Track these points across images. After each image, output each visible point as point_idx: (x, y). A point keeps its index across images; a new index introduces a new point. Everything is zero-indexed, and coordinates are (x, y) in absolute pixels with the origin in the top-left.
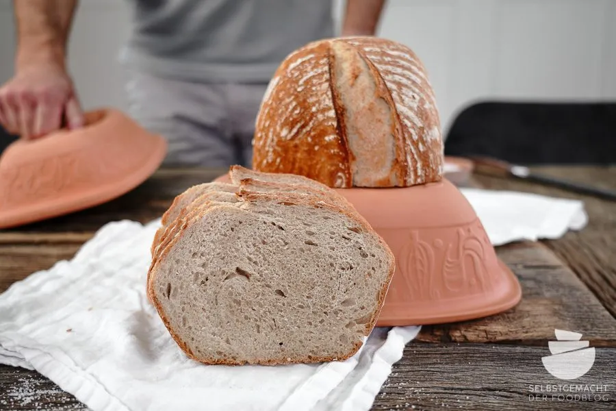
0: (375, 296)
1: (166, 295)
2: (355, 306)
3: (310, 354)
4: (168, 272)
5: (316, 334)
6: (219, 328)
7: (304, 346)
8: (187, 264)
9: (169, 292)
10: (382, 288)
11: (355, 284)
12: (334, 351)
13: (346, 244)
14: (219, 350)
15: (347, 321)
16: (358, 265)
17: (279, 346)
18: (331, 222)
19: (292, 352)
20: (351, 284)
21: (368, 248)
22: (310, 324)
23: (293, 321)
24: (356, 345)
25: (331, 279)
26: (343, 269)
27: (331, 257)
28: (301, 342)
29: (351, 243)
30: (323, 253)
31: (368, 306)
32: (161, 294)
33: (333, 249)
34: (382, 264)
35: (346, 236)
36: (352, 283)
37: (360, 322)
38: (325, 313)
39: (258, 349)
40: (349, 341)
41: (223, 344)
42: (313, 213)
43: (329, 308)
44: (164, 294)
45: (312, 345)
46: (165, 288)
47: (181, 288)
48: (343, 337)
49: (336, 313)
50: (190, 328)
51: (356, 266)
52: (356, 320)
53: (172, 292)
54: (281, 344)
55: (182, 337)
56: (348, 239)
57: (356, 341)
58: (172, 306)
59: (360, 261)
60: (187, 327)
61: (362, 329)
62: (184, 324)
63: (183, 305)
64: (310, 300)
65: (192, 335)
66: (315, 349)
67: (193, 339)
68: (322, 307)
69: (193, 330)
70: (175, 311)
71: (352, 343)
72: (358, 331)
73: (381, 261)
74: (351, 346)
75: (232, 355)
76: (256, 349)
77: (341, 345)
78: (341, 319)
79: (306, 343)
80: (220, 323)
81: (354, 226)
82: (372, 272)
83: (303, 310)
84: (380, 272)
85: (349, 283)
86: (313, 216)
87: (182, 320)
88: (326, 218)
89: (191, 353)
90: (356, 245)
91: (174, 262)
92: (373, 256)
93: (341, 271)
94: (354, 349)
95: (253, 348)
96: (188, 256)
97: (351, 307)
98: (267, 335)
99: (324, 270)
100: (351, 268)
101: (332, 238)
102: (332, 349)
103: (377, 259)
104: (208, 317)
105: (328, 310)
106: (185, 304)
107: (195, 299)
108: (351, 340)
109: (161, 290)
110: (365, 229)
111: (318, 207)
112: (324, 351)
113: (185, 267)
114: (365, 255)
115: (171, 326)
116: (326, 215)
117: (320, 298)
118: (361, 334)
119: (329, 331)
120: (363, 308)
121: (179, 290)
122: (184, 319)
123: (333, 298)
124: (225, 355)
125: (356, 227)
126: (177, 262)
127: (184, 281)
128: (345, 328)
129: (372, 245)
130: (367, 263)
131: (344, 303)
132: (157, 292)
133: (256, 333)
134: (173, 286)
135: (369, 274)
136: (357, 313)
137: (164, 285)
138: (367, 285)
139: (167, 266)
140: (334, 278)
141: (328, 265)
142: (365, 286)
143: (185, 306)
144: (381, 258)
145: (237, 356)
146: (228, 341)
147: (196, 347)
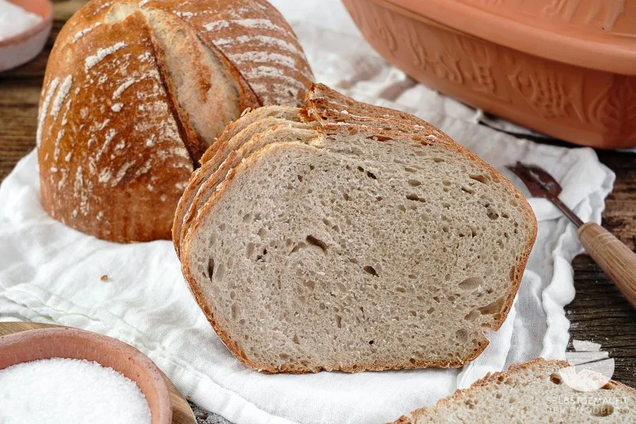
0: (508, 274)
1: (207, 275)
2: (480, 289)
3: (413, 357)
4: (208, 242)
5: (422, 329)
6: (284, 321)
7: (404, 346)
8: (236, 232)
9: (210, 271)
10: (518, 262)
11: (479, 257)
12: (448, 352)
13: (467, 199)
14: (284, 352)
15: (468, 310)
16: (484, 229)
17: (368, 346)
18: (444, 167)
19: (387, 353)
20: (472, 258)
21: (499, 206)
22: (414, 314)
23: (389, 310)
24: (479, 344)
25: (445, 250)
26: (461, 235)
27: (444, 218)
28: (400, 340)
29: (476, 197)
30: (433, 212)
31: (498, 288)
32: (200, 275)
33: (448, 207)
34: (519, 229)
35: (468, 187)
36: (476, 255)
37: (485, 311)
38: (436, 298)
39: (339, 350)
40: (470, 339)
41: (289, 343)
42: (419, 153)
43: (441, 292)
44: (204, 274)
45: (417, 343)
46: (205, 265)
47: (229, 265)
48: (462, 333)
49: (451, 299)
50: (242, 322)
51: (481, 231)
52: (480, 309)
53: (215, 270)
54: (371, 342)
55: (231, 333)
56: (470, 192)
57: (479, 339)
58: (217, 290)
59: (486, 224)
60: (238, 320)
61: (489, 321)
62: (234, 316)
63: (232, 290)
64: (413, 281)
65: (246, 332)
66: (420, 350)
67: (247, 337)
68: (431, 290)
69: (247, 323)
70: (221, 298)
71: (474, 341)
72: (484, 325)
73: (516, 225)
74: (472, 346)
75: (302, 359)
76: (335, 350)
77: (458, 344)
78: (458, 307)
79: (407, 341)
80: (285, 315)
81: (480, 173)
82: (504, 240)
83: (403, 294)
84: (515, 239)
85: (470, 256)
86: (418, 157)
87: (231, 310)
88: (437, 161)
89: (244, 357)
90: (481, 201)
91: (217, 229)
92: (505, 216)
93: (459, 239)
94: (476, 350)
95: (331, 349)
96: (237, 220)
97: (473, 291)
98: (351, 330)
99: (434, 237)
100: (474, 235)
101: (446, 190)
102: (446, 349)
103: (510, 222)
104: (268, 307)
105: (442, 295)
106: (234, 287)
107: (249, 281)
108: (473, 337)
109: (200, 268)
110: (495, 177)
111: (426, 144)
112: (433, 352)
113: (233, 235)
114: (493, 216)
115: (216, 317)
116: (438, 157)
117: (429, 277)
118: (487, 329)
119: (442, 324)
120: (489, 292)
121: (226, 268)
122: (234, 309)
123: (448, 277)
124: (291, 360)
125: (482, 174)
126: (222, 227)
127: (233, 255)
128: (464, 320)
129: (504, 200)
130: (497, 227)
131: (465, 284)
132: (194, 271)
133: (336, 328)
134: (217, 263)
135: (500, 243)
136: (481, 299)
137: (204, 260)
138: (496, 258)
139: (208, 235)
140: (449, 250)
141: (439, 230)
142: (493, 261)
143: (235, 290)
144: (518, 221)
145: (309, 360)
146: (295, 340)
147: (252, 349)
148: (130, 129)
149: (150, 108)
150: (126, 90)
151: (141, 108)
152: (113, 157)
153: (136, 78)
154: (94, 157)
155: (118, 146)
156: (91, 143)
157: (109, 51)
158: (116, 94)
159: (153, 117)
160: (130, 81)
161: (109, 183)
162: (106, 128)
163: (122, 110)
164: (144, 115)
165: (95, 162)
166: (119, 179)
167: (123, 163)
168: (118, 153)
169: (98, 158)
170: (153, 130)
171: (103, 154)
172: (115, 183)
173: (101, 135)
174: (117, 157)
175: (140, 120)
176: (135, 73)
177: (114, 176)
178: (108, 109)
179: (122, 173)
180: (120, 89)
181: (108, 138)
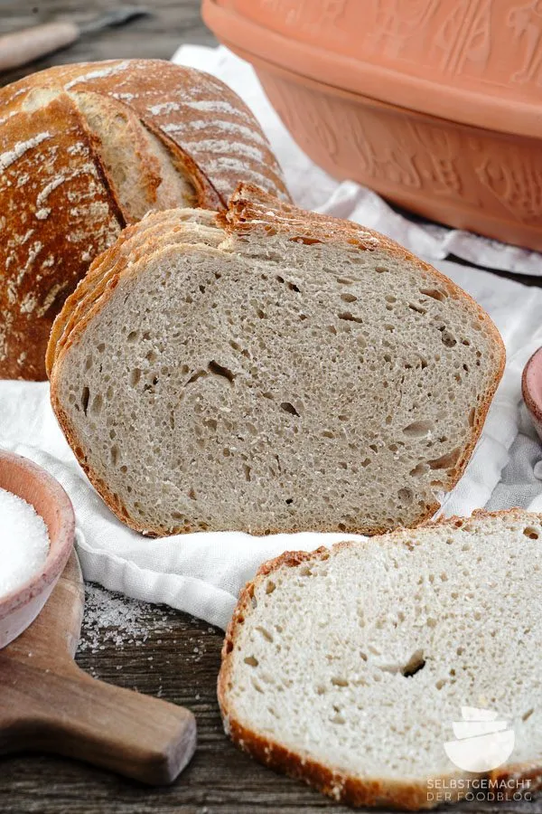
0: (466, 418)
1: (81, 408)
2: (429, 436)
3: (343, 522)
4: (83, 365)
5: (354, 485)
6: (177, 470)
7: (331, 507)
8: (119, 354)
9: (86, 404)
10: (479, 403)
11: (429, 395)
12: (387, 516)
13: (417, 319)
14: (177, 510)
15: (413, 464)
16: (437, 359)
17: (285, 506)
18: (387, 278)
19: (310, 516)
20: (421, 395)
21: (457, 330)
22: (345, 466)
23: (312, 461)
24: (428, 507)
25: (386, 385)
26: (408, 367)
27: (386, 344)
28: (327, 499)
29: (428, 318)
30: (372, 335)
31: (454, 436)
32: (72, 406)
33: (391, 329)
34: (482, 360)
35: (418, 305)
36: (426, 392)
37: (437, 465)
38: (373, 447)
39: (247, 511)
40: (416, 501)
41: (184, 498)
42: (356, 261)
43: (380, 438)
44: (77, 406)
45: (348, 504)
46: (79, 395)
47: (109, 395)
48: (406, 493)
49: (393, 448)
50: (124, 469)
51: (433, 361)
52: (430, 462)
53: (91, 402)
54: (289, 501)
55: (110, 482)
56: (420, 311)
57: (427, 501)
58: (92, 427)
59: (440, 353)
60: (119, 467)
61: (440, 478)
62: (114, 462)
63: (112, 427)
64: (344, 424)
65: (128, 482)
66: (352, 513)
67: (129, 489)
68: (367, 436)
69: (130, 471)
70: (97, 438)
71: (421, 503)
72: (434, 483)
73: (479, 354)
74: (419, 510)
75: (199, 520)
76: (243, 510)
77: (400, 507)
78: (401, 459)
79: (336, 500)
80: (179, 463)
81: (433, 287)
82: (462, 374)
83: (330, 441)
84: (477, 373)
85: (418, 394)
86: (354, 266)
87: (110, 453)
88: (380, 271)
89: (126, 514)
90: (435, 322)
91: (95, 350)
92: (466, 343)
93: (404, 370)
94: (423, 515)
95: (237, 508)
96: (120, 340)
97: (421, 438)
98: (263, 485)
99: (373, 368)
100: (424, 365)
101: (389, 308)
102: (384, 513)
103: (472, 350)
104: (157, 451)
105: (380, 442)
106: (115, 425)
107: (134, 416)
108: (420, 498)
109: (72, 398)
110: (454, 293)
111: (365, 249)
112: (368, 516)
113: (115, 358)
114: (449, 342)
115: (90, 463)
116: (380, 265)
117: (364, 420)
118: (438, 488)
119: (380, 480)
120: (443, 440)
121: (105, 400)
122: (115, 453)
123: (389, 420)
124: (186, 521)
125: (436, 288)
126: (101, 348)
127: (114, 383)
128: (408, 477)
129: (464, 322)
130: (454, 356)
131: (412, 429)
132: (65, 402)
133: (244, 481)
134: (93, 393)
135: (458, 378)
136: (431, 450)
137: (77, 389)
138: (451, 397)
139: (83, 357)
140: (391, 384)
141: (379, 359)
142: (448, 400)
143: (116, 429)
144: (481, 349)
145: (209, 522)
146: (192, 495)
147: (136, 505)
148: (61, 239)
149: (85, 212)
150: (53, 191)
151: (74, 212)
152: (39, 277)
153: (66, 175)
154: (14, 280)
155: (45, 263)
156: (11, 262)
157: (29, 144)
158: (41, 196)
159: (90, 223)
160: (58, 180)
161: (34, 312)
162: (30, 242)
163: (49, 216)
164: (78, 221)
165: (16, 287)
166: (46, 307)
167: (52, 286)
168: (46, 272)
169: (19, 282)
170: (91, 240)
171: (26, 274)
172: (41, 312)
173: (22, 251)
174: (45, 278)
175: (73, 228)
176: (64, 170)
177: (41, 303)
178: (32, 216)
179: (51, 299)
180: (47, 190)
181: (32, 254)
